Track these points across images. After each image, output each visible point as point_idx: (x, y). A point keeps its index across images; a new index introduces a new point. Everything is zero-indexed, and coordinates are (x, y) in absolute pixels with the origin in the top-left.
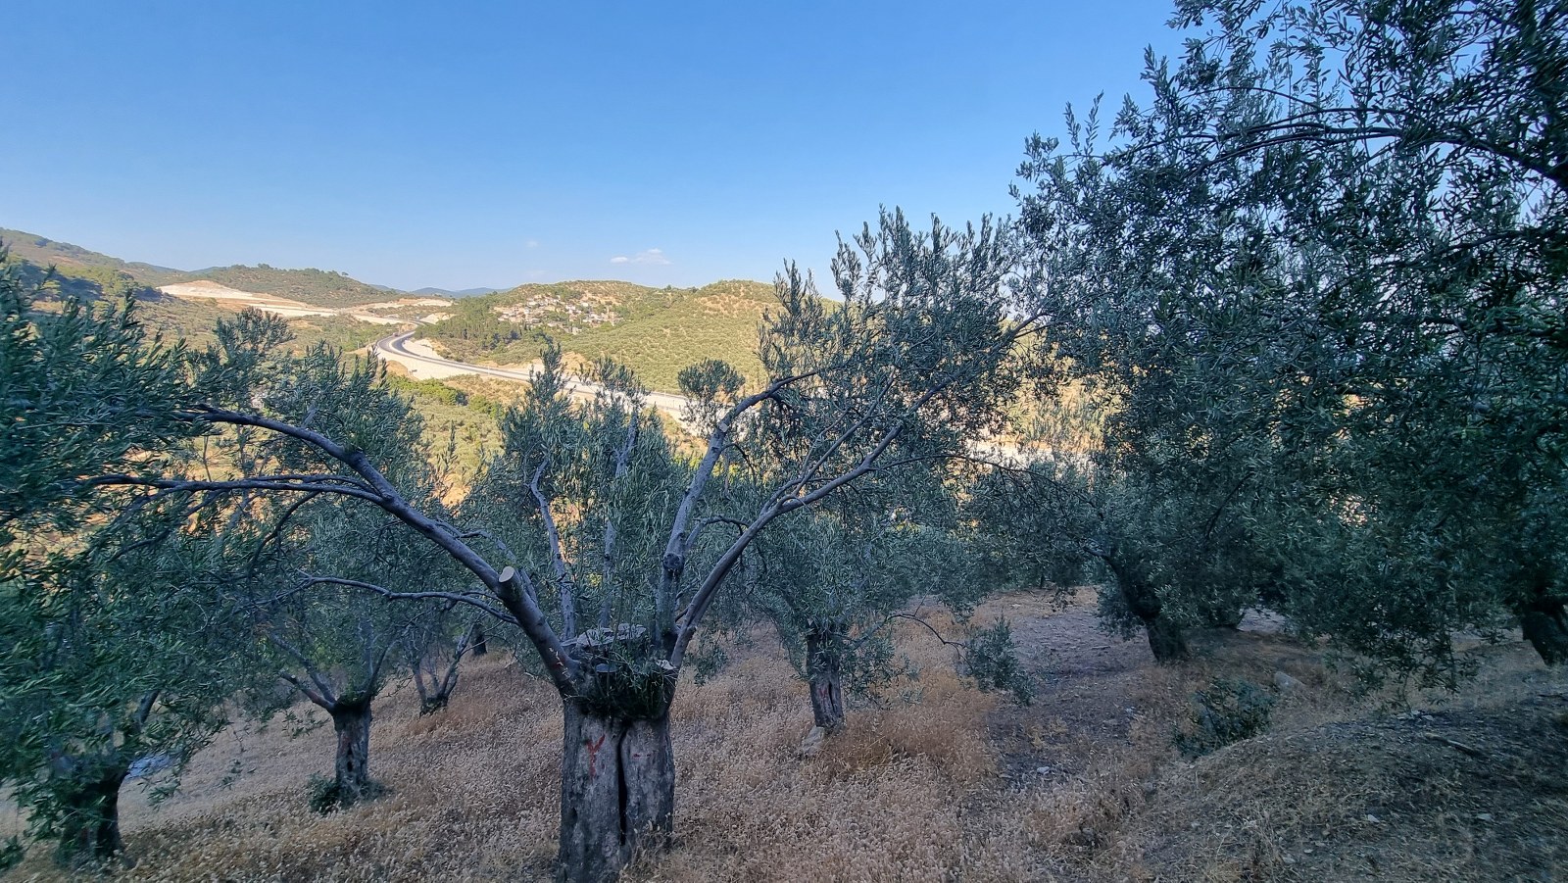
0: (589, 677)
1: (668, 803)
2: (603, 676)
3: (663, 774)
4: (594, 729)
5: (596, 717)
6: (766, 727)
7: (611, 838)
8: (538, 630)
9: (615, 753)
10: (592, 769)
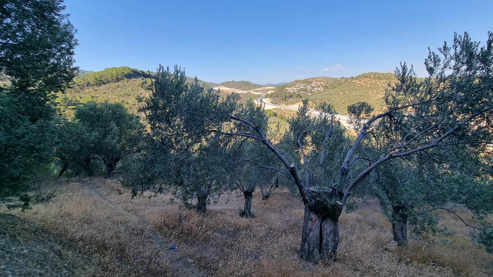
0: (313, 200)
1: (335, 247)
2: (318, 201)
3: (335, 237)
4: (314, 216)
5: (314, 213)
6: (371, 235)
7: (316, 250)
8: (300, 183)
9: (319, 225)
10: (312, 228)
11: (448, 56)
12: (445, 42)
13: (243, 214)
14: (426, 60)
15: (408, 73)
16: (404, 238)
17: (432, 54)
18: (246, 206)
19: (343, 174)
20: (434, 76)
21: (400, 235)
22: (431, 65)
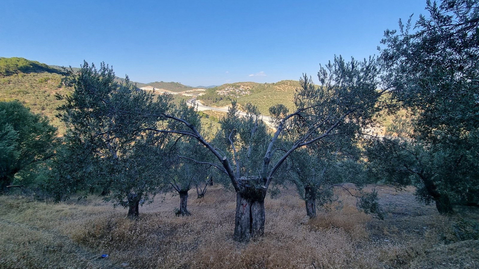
0: (243, 188)
1: (263, 224)
2: (247, 187)
3: (262, 217)
4: (244, 202)
5: (245, 198)
6: (291, 214)
7: (248, 231)
8: (231, 173)
9: (249, 209)
10: (244, 212)
11: (332, 71)
12: (329, 61)
13: (179, 213)
14: (318, 73)
15: (308, 82)
16: (314, 212)
17: (322, 69)
18: (182, 206)
19: (266, 163)
20: (325, 85)
21: (311, 210)
22: (322, 77)
